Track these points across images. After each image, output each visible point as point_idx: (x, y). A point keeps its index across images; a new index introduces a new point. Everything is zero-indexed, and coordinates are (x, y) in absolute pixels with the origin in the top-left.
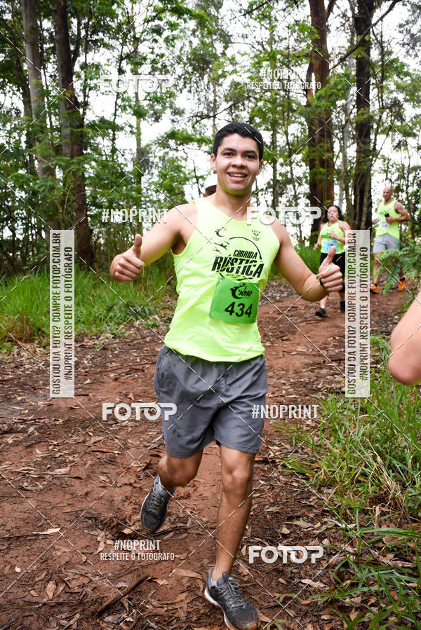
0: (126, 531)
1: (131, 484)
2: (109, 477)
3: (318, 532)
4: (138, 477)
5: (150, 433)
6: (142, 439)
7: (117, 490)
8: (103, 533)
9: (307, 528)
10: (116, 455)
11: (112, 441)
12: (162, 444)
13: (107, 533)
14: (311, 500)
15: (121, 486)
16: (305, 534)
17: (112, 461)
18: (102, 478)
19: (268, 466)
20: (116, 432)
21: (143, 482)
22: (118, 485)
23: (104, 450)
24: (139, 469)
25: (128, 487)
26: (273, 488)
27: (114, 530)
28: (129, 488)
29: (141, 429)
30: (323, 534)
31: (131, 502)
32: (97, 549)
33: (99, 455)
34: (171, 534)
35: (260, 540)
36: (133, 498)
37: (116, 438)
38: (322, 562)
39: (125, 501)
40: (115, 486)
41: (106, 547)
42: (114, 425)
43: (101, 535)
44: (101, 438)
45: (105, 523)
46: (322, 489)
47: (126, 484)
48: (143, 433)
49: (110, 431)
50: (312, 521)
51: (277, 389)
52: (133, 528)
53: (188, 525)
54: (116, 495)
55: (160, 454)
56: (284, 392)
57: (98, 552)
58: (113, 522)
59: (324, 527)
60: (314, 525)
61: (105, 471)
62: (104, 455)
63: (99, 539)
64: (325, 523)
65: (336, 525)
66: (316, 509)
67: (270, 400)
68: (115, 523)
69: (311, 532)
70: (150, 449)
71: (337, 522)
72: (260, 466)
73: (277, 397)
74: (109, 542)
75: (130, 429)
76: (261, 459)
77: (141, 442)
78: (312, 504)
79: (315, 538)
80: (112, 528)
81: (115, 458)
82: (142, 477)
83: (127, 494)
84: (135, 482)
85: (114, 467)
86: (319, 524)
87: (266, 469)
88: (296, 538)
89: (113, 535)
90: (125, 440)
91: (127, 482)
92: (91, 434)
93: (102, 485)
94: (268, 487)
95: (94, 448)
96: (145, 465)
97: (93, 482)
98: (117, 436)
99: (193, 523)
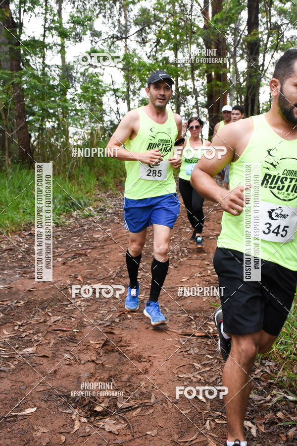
0: (98, 409)
1: (93, 361)
2: (72, 355)
3: (270, 404)
4: (98, 354)
5: (101, 312)
6: (95, 318)
7: (82, 367)
8: (76, 411)
9: (259, 401)
10: (76, 333)
11: (69, 320)
12: (114, 322)
13: (81, 411)
14: (256, 373)
15: (84, 363)
16: (258, 406)
17: (72, 339)
18: (67, 356)
19: (210, 340)
20: (72, 311)
21: (104, 359)
22: (82, 362)
23: (64, 329)
24: (98, 346)
25: (91, 363)
26: (220, 362)
27: (87, 408)
28: (92, 365)
29: (93, 308)
30: (275, 406)
31: (96, 379)
32: (73, 428)
33: (61, 334)
34: (139, 410)
35: (220, 414)
36: (97, 375)
37: (73, 317)
38: (280, 435)
39: (91, 378)
40: (80, 363)
41: (81, 425)
42: (69, 306)
43: (75, 413)
44: (59, 318)
45: (77, 401)
46: (264, 361)
47: (88, 361)
48: (95, 311)
49: (66, 310)
50: (261, 393)
51: (203, 269)
52: (103, 405)
53: (152, 400)
54: (81, 372)
55: (113, 331)
56: (209, 272)
57: (75, 430)
58: (85, 400)
59: (275, 400)
60: (265, 397)
61: (68, 348)
62: (65, 333)
63: (74, 417)
64: (275, 396)
65: (285, 398)
66: (263, 382)
67: (199, 279)
68: (87, 401)
69: (264, 405)
70: (105, 327)
71: (285, 395)
72: (203, 340)
73: (204, 276)
74: (84, 420)
75: (84, 309)
76: (203, 334)
77: (95, 320)
78: (259, 377)
79: (269, 410)
80: (84, 406)
81: (75, 336)
82: (101, 354)
83: (92, 371)
84: (97, 359)
85: (75, 345)
86: (269, 397)
87: (209, 343)
88: (252, 411)
89: (86, 413)
90: (81, 318)
91: (89, 359)
92: (50, 314)
93: (68, 362)
94: (216, 361)
95: (54, 327)
96: (103, 342)
97: (59, 360)
98: (73, 315)
99: (156, 398)
